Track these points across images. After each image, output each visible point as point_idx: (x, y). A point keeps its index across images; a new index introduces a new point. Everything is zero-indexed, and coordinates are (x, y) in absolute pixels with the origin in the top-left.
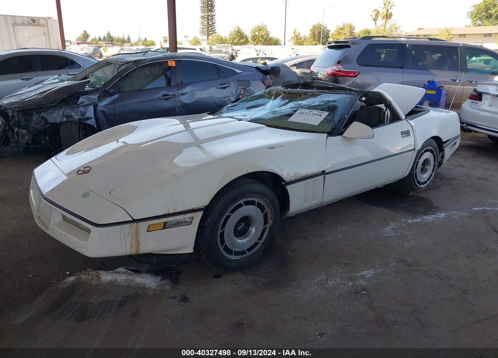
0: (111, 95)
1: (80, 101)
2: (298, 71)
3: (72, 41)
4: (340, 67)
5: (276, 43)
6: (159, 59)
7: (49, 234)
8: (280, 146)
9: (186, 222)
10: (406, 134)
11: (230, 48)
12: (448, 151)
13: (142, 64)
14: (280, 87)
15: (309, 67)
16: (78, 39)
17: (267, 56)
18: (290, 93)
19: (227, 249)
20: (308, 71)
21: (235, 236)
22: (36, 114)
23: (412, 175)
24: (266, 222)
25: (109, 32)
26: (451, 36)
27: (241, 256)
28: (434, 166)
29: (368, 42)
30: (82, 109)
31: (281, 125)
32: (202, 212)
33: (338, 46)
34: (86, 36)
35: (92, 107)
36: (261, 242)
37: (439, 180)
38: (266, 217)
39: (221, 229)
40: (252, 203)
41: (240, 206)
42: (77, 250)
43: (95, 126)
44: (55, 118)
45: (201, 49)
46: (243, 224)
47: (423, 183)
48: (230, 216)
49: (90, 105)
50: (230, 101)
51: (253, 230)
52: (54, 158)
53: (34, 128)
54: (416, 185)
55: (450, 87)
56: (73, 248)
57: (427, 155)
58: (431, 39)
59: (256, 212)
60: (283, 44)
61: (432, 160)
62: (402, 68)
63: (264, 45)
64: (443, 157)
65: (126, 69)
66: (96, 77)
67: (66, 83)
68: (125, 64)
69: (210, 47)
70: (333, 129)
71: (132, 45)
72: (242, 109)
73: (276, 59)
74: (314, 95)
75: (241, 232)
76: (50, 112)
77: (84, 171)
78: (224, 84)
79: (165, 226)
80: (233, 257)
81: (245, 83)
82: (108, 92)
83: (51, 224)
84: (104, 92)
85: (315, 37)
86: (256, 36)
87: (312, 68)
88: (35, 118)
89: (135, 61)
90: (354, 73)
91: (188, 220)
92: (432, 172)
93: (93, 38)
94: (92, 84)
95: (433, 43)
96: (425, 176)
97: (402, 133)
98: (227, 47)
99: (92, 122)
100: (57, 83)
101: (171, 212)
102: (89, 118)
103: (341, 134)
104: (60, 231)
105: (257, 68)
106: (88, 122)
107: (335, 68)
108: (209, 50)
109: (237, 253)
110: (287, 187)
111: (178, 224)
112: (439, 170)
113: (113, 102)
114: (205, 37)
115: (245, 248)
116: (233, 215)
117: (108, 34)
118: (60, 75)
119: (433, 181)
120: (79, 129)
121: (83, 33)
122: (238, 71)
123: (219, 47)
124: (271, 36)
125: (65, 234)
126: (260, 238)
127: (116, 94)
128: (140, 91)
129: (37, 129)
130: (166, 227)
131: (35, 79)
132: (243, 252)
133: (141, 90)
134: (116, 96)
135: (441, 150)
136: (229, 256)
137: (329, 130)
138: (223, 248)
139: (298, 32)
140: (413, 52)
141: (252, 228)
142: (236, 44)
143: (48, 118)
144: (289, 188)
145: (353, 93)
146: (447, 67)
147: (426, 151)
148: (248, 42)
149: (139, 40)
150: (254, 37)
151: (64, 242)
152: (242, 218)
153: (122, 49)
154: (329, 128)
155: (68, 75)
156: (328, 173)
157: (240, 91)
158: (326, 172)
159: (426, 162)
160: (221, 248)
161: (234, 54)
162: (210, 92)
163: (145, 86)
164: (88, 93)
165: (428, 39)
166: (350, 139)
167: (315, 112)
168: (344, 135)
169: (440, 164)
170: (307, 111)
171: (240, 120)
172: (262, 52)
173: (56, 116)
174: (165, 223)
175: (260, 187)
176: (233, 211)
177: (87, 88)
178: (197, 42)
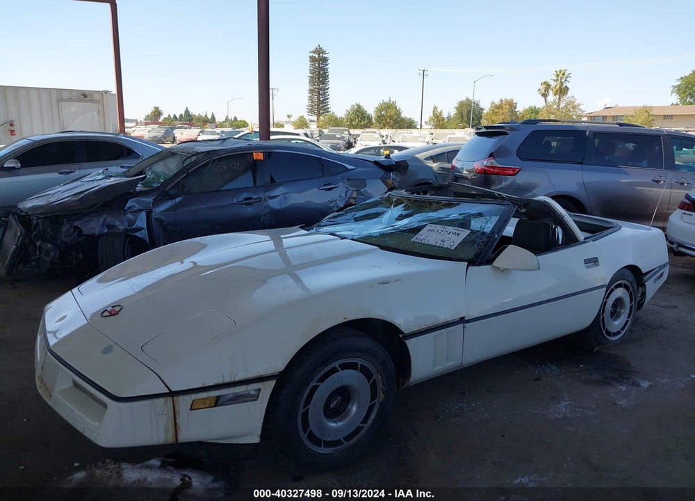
0: (172, 198)
1: (128, 205)
2: (435, 166)
3: (139, 120)
4: (493, 162)
5: (410, 125)
6: (241, 149)
7: (52, 406)
8: (398, 279)
9: (249, 395)
10: (593, 262)
11: (347, 133)
12: (652, 287)
13: (218, 156)
14: (403, 191)
15: (450, 161)
16: (147, 117)
17: (396, 144)
18: (416, 201)
19: (312, 437)
20: (449, 166)
21: (326, 416)
22: (67, 223)
23: (598, 323)
24: (374, 395)
25: (187, 108)
26: (651, 118)
27: (335, 449)
28: (631, 307)
29: (532, 128)
30: (130, 216)
31: (401, 247)
32: (274, 382)
33: (490, 132)
34: (157, 113)
35: (144, 214)
36: (366, 426)
37: (640, 328)
38: (373, 387)
39: (304, 408)
40: (353, 366)
41: (334, 370)
42: (87, 434)
43: (147, 239)
44: (92, 229)
45: (306, 135)
46: (339, 398)
47: (615, 334)
48: (319, 386)
49: (143, 210)
50: (338, 206)
51: (354, 408)
52: (75, 290)
53: (63, 241)
54: (605, 337)
55: (651, 191)
56: (81, 431)
57: (620, 292)
58: (621, 125)
59: (359, 381)
60: (419, 127)
61: (627, 299)
62: (581, 163)
63: (393, 128)
64: (644, 294)
65: (196, 162)
66: (153, 173)
67: (113, 181)
68: (193, 155)
69: (320, 131)
70: (477, 255)
71: (217, 127)
72: (348, 221)
73: (407, 148)
74: (449, 205)
75: (334, 412)
76: (86, 220)
77: (112, 312)
78: (329, 184)
79: (217, 402)
80: (322, 450)
81: (358, 182)
82: (167, 193)
83: (56, 391)
84: (162, 194)
85: (462, 117)
86: (383, 116)
87: (454, 162)
88: (66, 228)
89: (208, 152)
90: (514, 170)
91: (252, 392)
92: (629, 317)
93: (167, 116)
94: (147, 183)
95: (624, 129)
96: (617, 324)
97: (586, 261)
98: (342, 133)
99: (143, 234)
100: (100, 179)
101: (227, 380)
102: (140, 229)
103: (490, 262)
104: (67, 403)
105: (376, 163)
106: (138, 234)
107: (485, 163)
108: (318, 135)
109: (329, 444)
110: (407, 342)
111: (237, 399)
112: (640, 313)
113: (174, 207)
114: (315, 118)
115: (340, 436)
116: (322, 385)
117: (187, 111)
118: (107, 169)
119: (630, 330)
120: (124, 244)
121: (153, 110)
122: (349, 167)
123: (331, 131)
124: (403, 115)
125: (73, 408)
126: (365, 421)
127: (179, 196)
128: (216, 192)
129: (67, 243)
130: (219, 403)
131: (77, 173)
132: (338, 443)
133: (218, 191)
134: (178, 200)
135: (641, 284)
136: (315, 449)
137: (471, 256)
138: (305, 436)
139: (439, 111)
140: (597, 141)
141: (353, 405)
142: (355, 127)
143: (83, 229)
144: (410, 343)
145: (507, 202)
146: (645, 163)
147: (616, 287)
148: (372, 124)
149: (226, 119)
150: (379, 117)
151: (70, 421)
152: (337, 389)
153: (202, 132)
154: (470, 252)
155: (122, 167)
156: (469, 321)
157: (352, 194)
158: (466, 319)
159: (619, 302)
160: (304, 437)
161: (352, 140)
162: (311, 196)
163: (222, 187)
164: (140, 194)
165: (617, 124)
166: (503, 270)
167: (450, 229)
168: (494, 264)
169: (640, 305)
170: (439, 227)
171: (343, 238)
172: (389, 138)
173: (94, 226)
174: (218, 398)
175: (365, 342)
176: (322, 379)
177: (140, 187)
178: (302, 123)
